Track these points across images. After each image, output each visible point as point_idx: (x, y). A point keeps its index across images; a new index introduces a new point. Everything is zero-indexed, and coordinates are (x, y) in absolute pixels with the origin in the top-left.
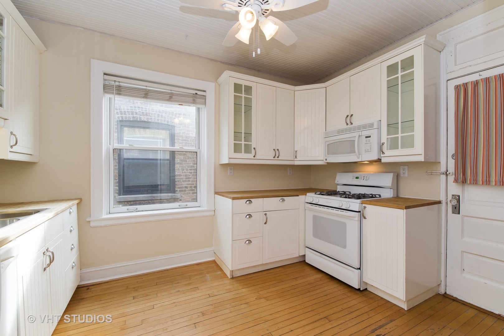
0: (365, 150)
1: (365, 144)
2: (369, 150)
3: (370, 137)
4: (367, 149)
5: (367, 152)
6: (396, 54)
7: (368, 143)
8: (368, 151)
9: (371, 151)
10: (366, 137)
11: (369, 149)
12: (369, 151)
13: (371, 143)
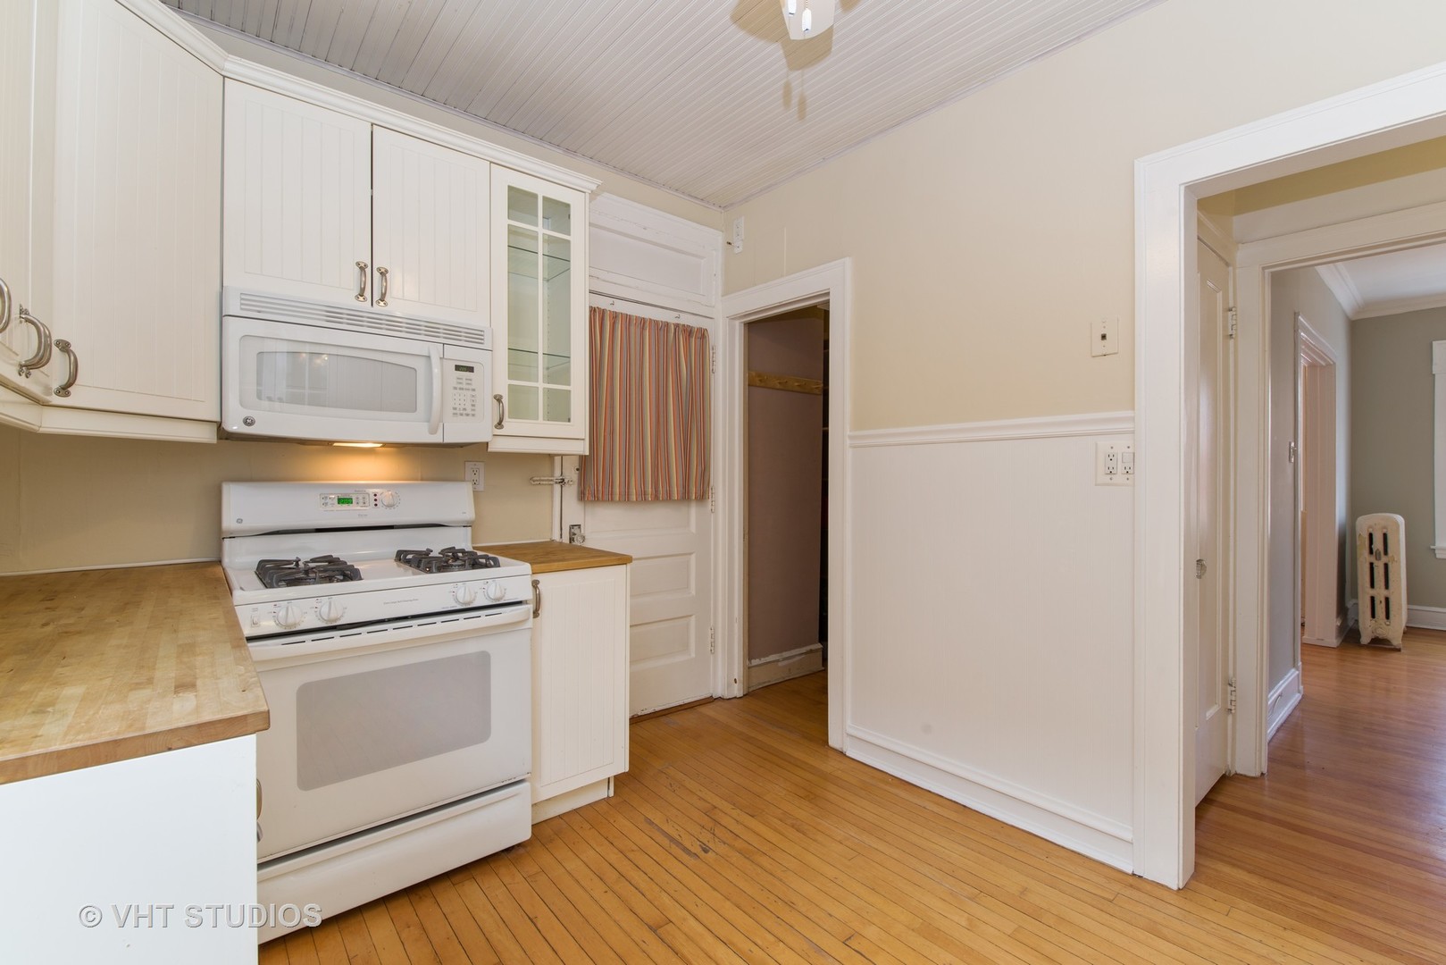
0: (455, 409)
1: (455, 388)
2: (469, 411)
3: (471, 369)
4: (463, 406)
5: (461, 415)
6: (537, 172)
7: (464, 386)
8: (465, 412)
9: (473, 415)
10: (458, 368)
11: (469, 408)
12: (468, 415)
13: (474, 390)
